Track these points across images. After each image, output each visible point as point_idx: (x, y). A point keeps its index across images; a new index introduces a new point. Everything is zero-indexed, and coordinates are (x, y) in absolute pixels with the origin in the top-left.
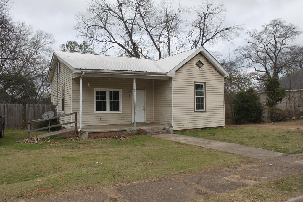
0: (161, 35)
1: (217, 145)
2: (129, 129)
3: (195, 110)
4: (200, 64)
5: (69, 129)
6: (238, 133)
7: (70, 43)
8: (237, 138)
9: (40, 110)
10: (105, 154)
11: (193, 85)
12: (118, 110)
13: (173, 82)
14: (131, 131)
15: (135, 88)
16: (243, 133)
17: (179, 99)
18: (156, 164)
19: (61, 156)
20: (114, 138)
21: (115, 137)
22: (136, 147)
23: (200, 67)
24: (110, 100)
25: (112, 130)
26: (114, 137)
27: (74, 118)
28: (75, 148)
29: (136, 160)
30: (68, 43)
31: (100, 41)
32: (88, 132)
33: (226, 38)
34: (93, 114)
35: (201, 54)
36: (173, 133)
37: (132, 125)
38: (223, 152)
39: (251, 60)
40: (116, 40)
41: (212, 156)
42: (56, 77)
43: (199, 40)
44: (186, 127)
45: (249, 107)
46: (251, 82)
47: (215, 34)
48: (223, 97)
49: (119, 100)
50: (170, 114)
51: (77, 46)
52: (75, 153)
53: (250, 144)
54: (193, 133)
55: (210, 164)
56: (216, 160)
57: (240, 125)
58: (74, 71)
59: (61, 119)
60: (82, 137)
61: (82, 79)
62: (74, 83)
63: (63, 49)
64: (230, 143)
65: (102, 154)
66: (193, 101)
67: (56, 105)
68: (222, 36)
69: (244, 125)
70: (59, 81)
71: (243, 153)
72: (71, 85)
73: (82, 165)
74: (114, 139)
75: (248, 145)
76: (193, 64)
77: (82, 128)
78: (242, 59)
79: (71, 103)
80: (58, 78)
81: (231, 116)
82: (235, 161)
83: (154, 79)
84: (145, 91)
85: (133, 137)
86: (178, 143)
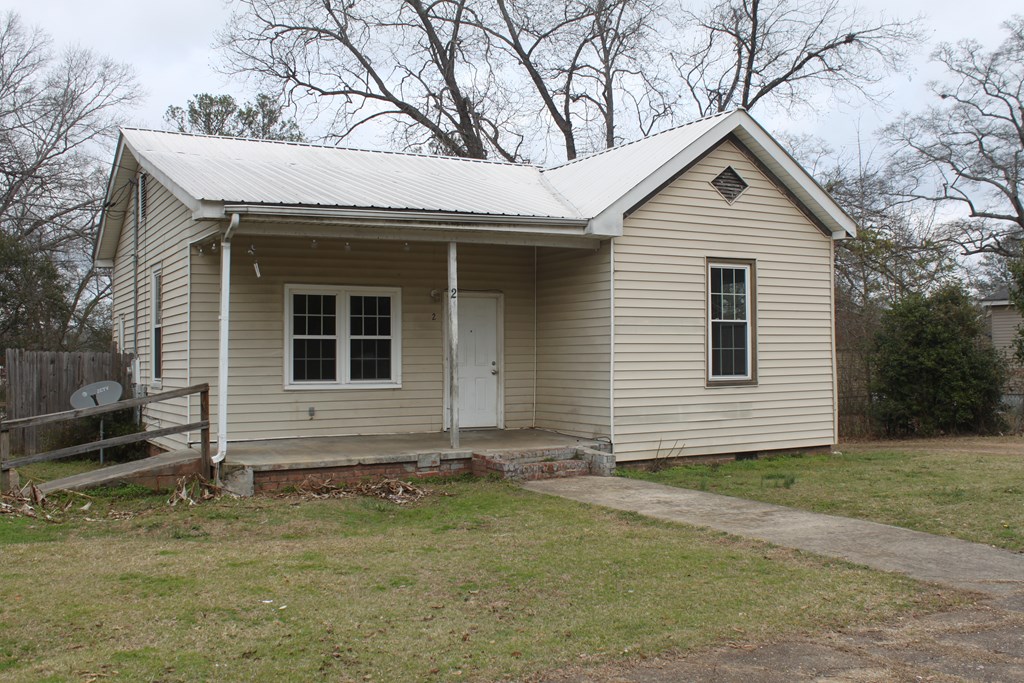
0: (574, 67)
1: (797, 526)
2: (427, 455)
3: (711, 378)
4: (729, 184)
5: (177, 456)
6: (892, 475)
7: (206, 101)
8: (886, 496)
9: (64, 374)
10: (309, 563)
11: (702, 271)
12: (385, 373)
13: (616, 258)
14: (438, 464)
15: (453, 283)
16: (913, 474)
17: (640, 331)
18: (522, 611)
19: (119, 574)
20: (364, 495)
21: (368, 489)
22: (451, 532)
23: (730, 196)
24: (352, 334)
25: (356, 459)
26: (364, 488)
27: (198, 411)
28: (189, 536)
29: (439, 592)
30: (195, 100)
31: (324, 93)
32: (252, 466)
33: (847, 76)
34: (278, 390)
35: (735, 139)
36: (614, 475)
37: (443, 437)
38: (823, 561)
39: (955, 168)
40: (389, 87)
41: (770, 577)
42: (133, 239)
43: (733, 87)
44: (668, 448)
45: (944, 367)
46: (950, 260)
47: (798, 63)
48: (827, 324)
49: (389, 334)
50: (601, 394)
51: (236, 114)
52: (184, 558)
53: (944, 526)
54: (702, 475)
55: (761, 613)
56: (788, 598)
57: (905, 443)
58: (197, 210)
59: (150, 414)
60: (230, 489)
61: (228, 245)
62: (198, 260)
63: (177, 125)
64: (853, 520)
65: (295, 563)
66: (702, 340)
67: (132, 356)
68: (831, 69)
69: (921, 442)
70: (143, 253)
71: (909, 566)
72: (187, 271)
73: (199, 616)
74: (360, 499)
75: (932, 529)
76: (701, 185)
77: (229, 452)
78: (916, 166)
79: (187, 346)
80: (140, 240)
81: (867, 403)
82: (870, 602)
83: (538, 248)
84: (502, 296)
85: (442, 488)
86: (632, 517)
